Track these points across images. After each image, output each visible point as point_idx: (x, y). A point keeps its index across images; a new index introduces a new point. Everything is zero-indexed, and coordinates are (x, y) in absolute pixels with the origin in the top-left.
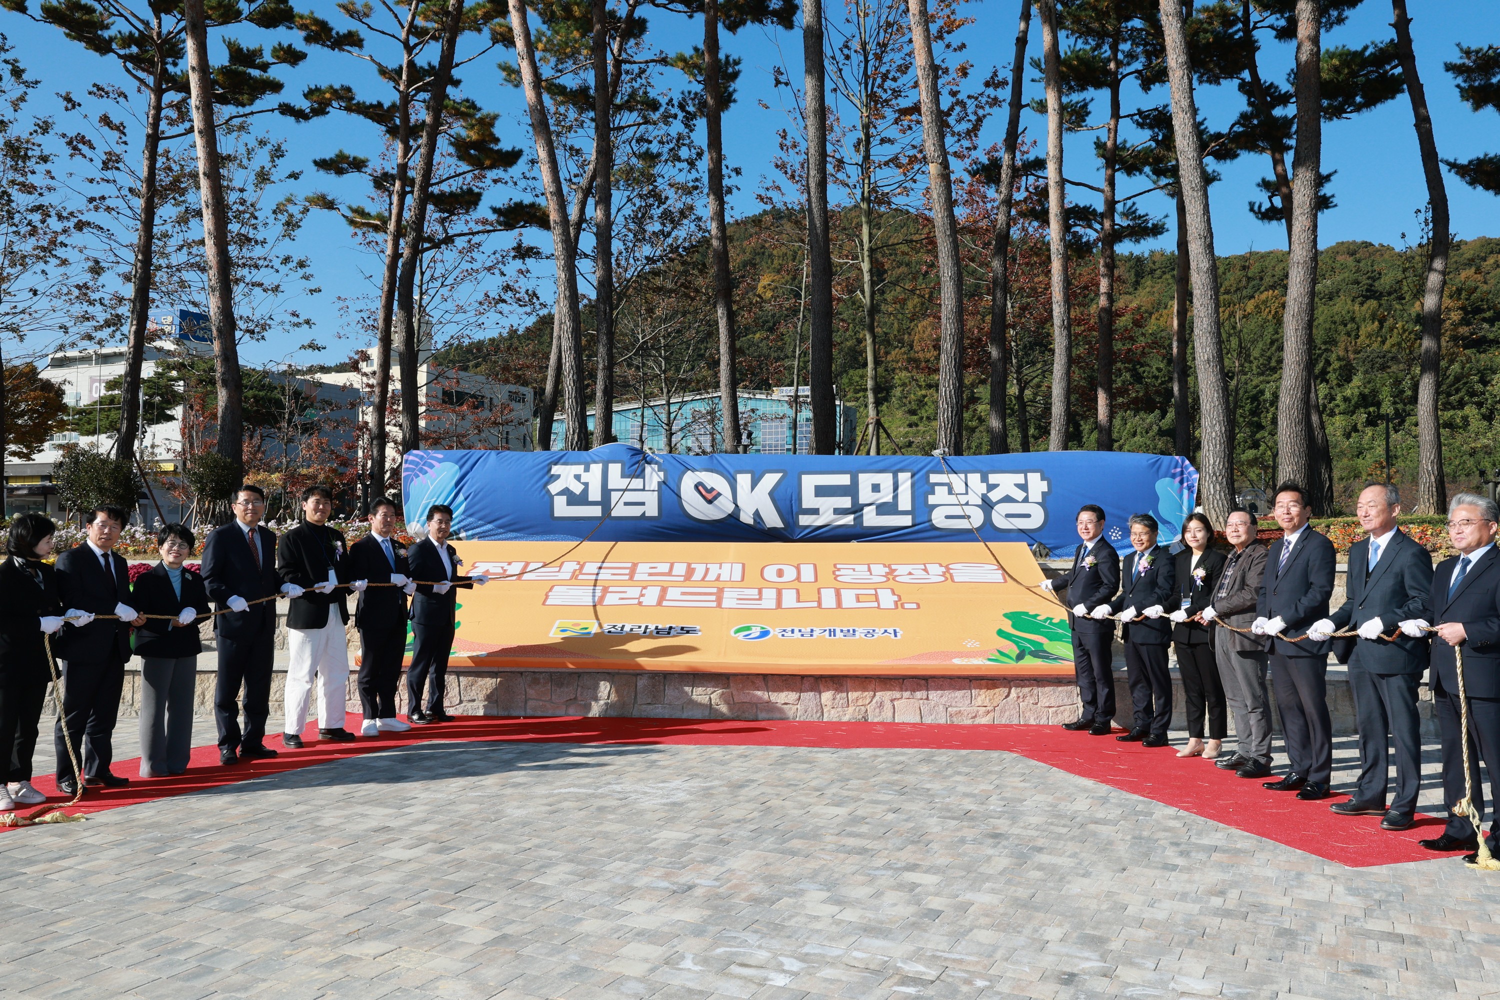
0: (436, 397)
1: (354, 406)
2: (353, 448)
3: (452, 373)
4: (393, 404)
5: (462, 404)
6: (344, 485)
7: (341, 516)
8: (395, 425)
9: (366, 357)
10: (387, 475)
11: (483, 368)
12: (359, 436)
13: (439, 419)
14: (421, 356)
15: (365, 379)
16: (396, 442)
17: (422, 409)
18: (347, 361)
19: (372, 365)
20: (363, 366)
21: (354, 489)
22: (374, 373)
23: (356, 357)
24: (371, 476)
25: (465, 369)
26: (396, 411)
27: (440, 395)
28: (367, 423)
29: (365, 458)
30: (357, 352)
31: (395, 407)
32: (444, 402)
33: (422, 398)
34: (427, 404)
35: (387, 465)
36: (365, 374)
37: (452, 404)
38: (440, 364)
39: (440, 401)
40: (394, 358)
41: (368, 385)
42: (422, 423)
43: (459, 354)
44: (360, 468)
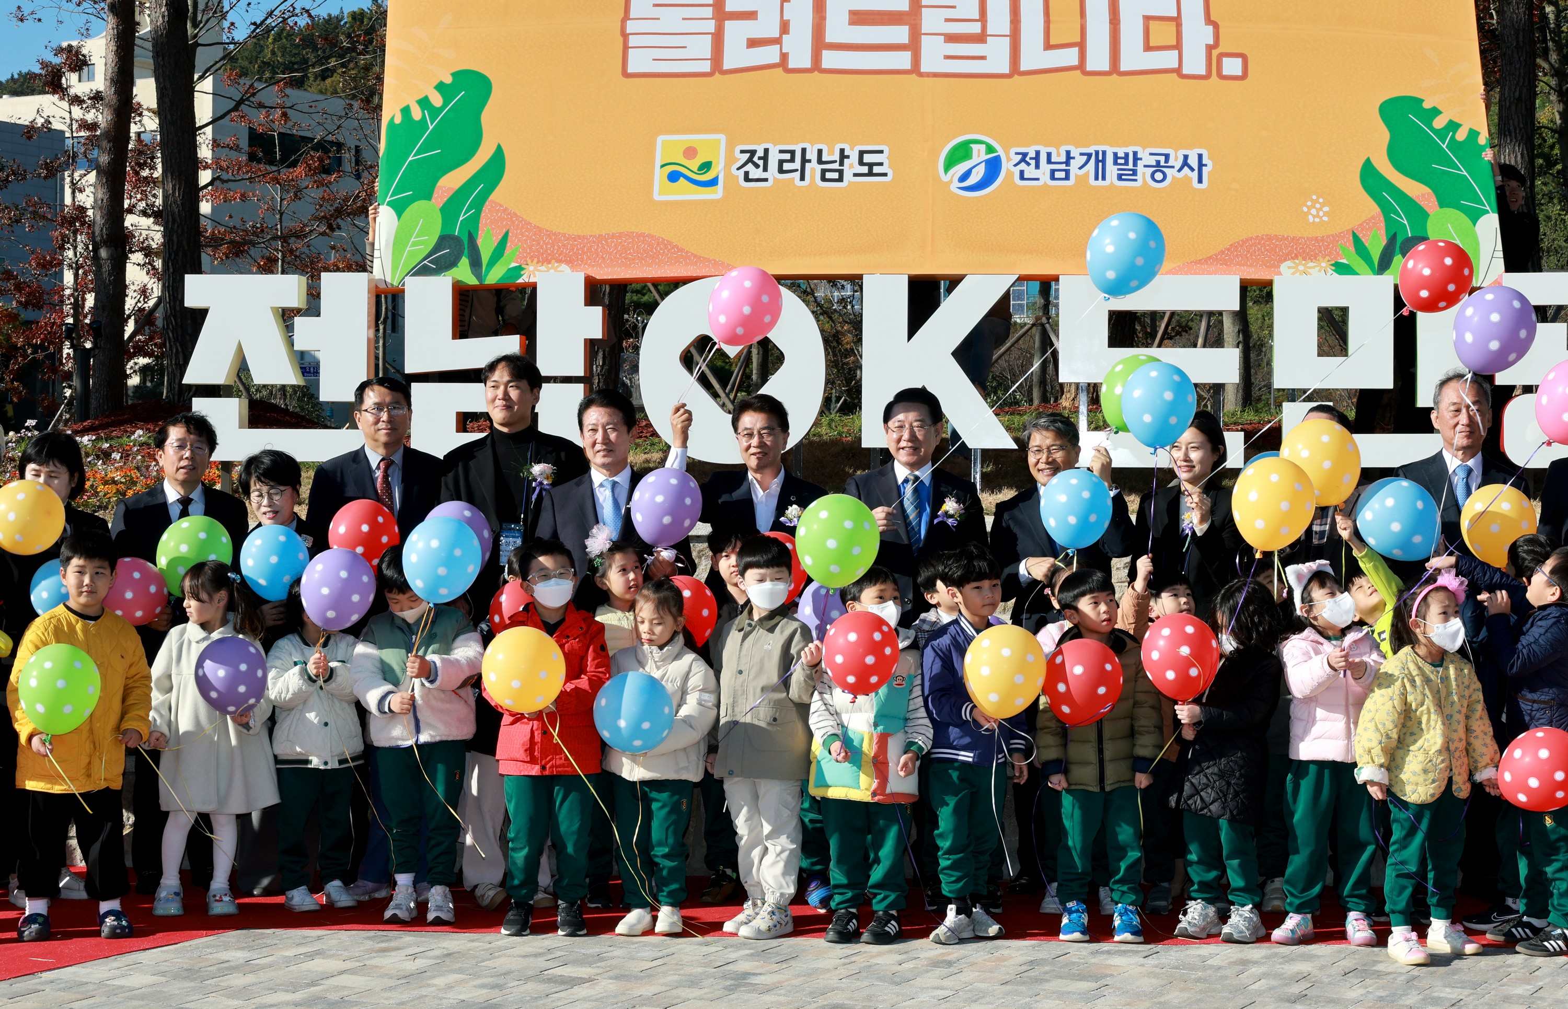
0: (237, 148)
1: (53, 172)
2: (52, 265)
3: (271, 95)
4: (142, 166)
5: (294, 164)
6: (35, 348)
7: (31, 423)
8: (144, 213)
9: (79, 63)
10: (130, 328)
11: (337, 81)
12: (64, 239)
13: (244, 197)
14: (203, 58)
15: (77, 112)
16: (148, 252)
17: (205, 177)
18: (37, 69)
19: (91, 78)
20: (71, 80)
21: (55, 358)
22: (97, 97)
23: (57, 60)
24: (95, 330)
25: (299, 83)
26: (147, 181)
27: (244, 143)
28: (82, 210)
29: (80, 288)
30: (59, 51)
31: (145, 173)
32: (252, 157)
33: (205, 152)
34: (217, 163)
35: (130, 304)
36: (76, 100)
37: (272, 162)
38: (244, 73)
39: (244, 158)
40: (143, 57)
41: (84, 125)
42: (205, 208)
43: (283, 49)
44: (67, 309)
